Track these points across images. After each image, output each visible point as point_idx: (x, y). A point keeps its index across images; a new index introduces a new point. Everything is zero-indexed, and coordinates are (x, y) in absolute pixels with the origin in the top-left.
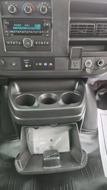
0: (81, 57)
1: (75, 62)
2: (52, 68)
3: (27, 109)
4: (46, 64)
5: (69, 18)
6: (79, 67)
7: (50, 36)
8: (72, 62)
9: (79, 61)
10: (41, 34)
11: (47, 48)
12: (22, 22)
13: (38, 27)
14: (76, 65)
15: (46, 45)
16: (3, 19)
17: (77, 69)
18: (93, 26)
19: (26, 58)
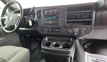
0: (72, 28)
1: (69, 30)
2: (59, 32)
3: (46, 48)
4: (57, 30)
5: (66, 13)
6: (71, 32)
7: (59, 20)
8: (68, 30)
9: (71, 30)
10: (55, 19)
11: (58, 24)
12: (49, 16)
13: (55, 17)
14: (70, 31)
15: (57, 23)
16: (44, 16)
17: (71, 33)
18: (77, 15)
19: (50, 28)
